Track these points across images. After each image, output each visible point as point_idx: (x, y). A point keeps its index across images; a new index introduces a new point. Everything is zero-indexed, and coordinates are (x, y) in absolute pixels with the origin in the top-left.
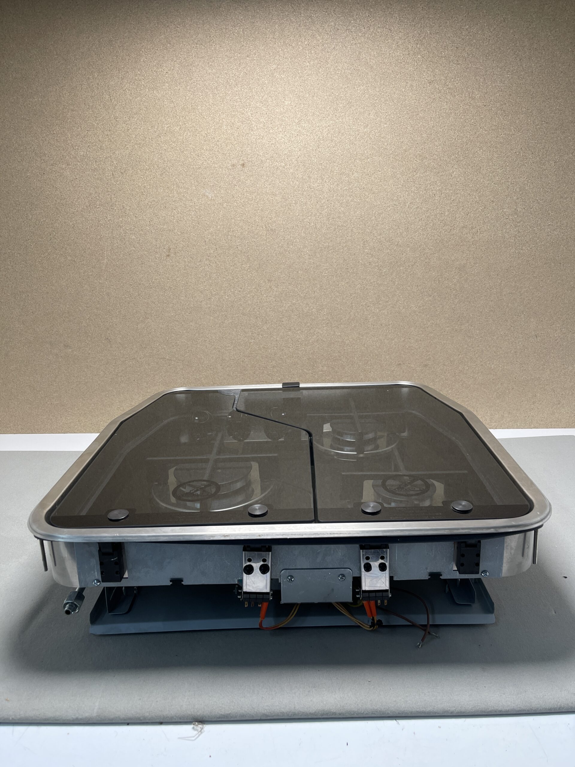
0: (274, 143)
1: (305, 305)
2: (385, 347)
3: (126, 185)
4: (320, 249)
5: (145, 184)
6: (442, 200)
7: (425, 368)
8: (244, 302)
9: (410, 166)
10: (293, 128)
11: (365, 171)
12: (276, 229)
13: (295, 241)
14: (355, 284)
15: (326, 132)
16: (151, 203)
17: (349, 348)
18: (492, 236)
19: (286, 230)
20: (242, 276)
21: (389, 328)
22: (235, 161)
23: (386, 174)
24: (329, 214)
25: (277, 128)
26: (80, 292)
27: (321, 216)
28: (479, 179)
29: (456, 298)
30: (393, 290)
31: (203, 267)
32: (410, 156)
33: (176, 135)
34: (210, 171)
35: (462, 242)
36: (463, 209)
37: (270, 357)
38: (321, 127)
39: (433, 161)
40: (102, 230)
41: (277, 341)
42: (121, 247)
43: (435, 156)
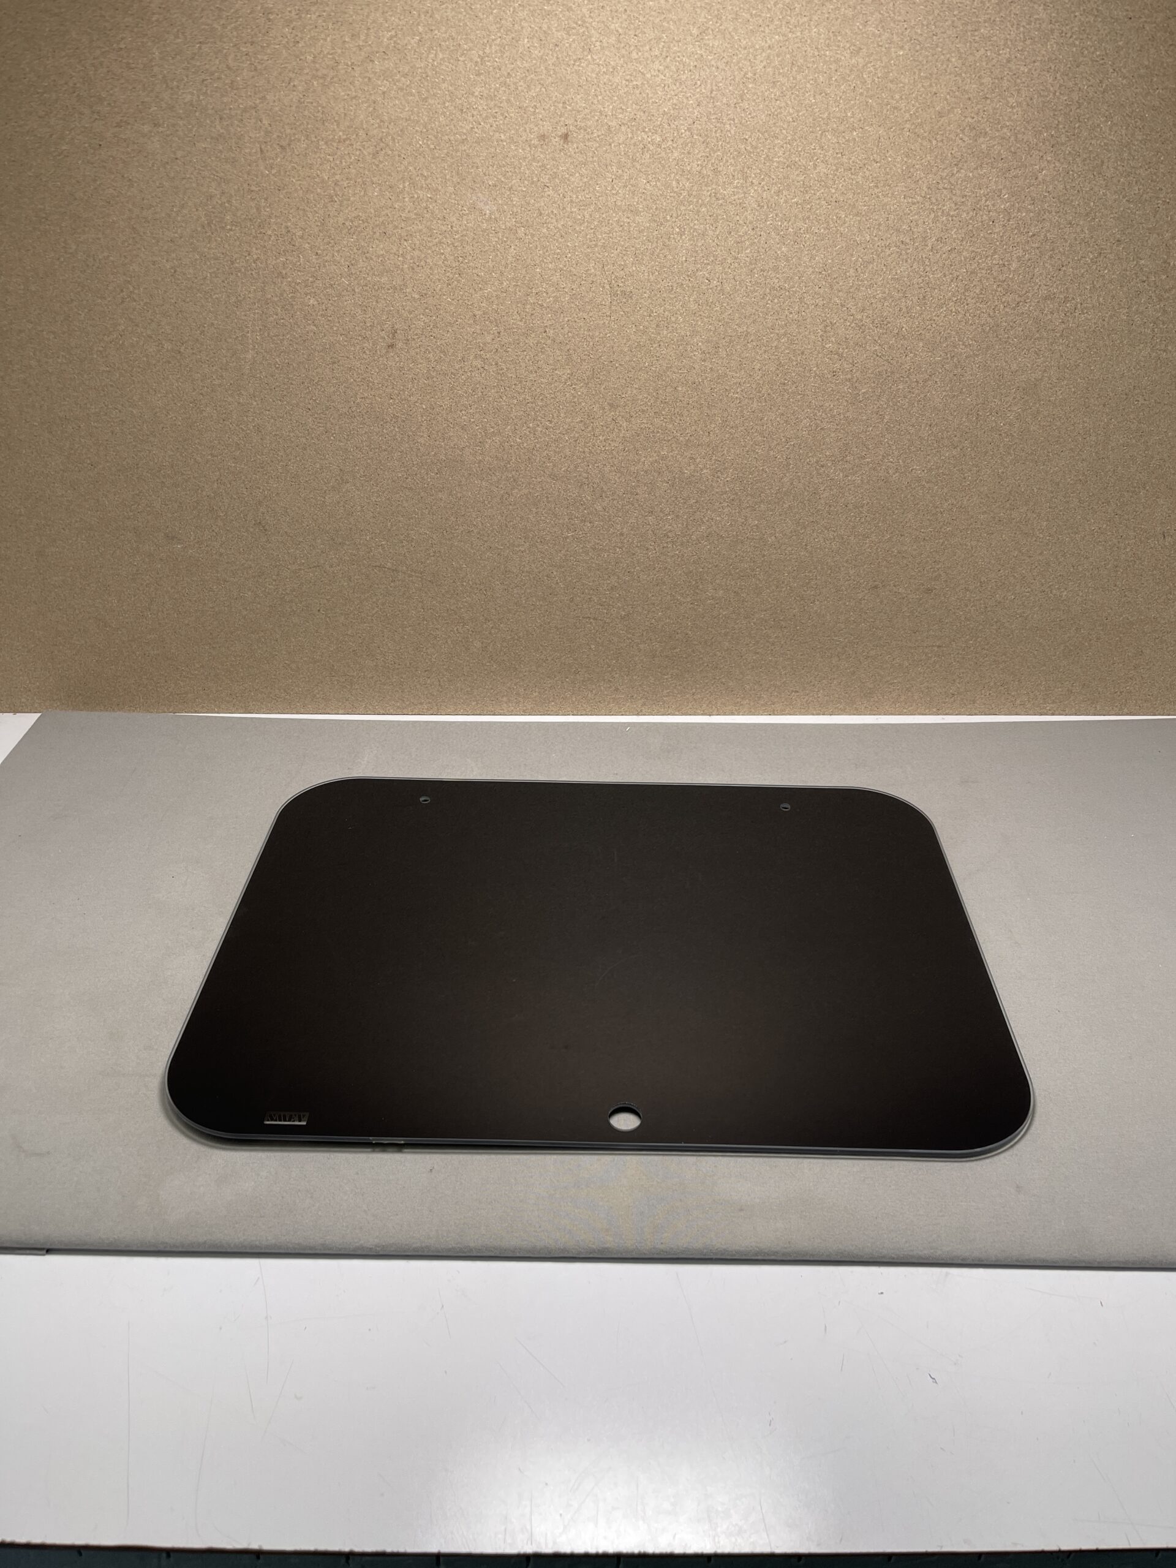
0: (639, 83)
1: (686, 460)
2: (849, 551)
3: (294, 177)
4: (727, 339)
5: (338, 177)
6: (1007, 234)
7: (926, 595)
8: (555, 452)
9: (945, 150)
10: (687, 48)
11: (845, 160)
12: (634, 291)
13: (673, 319)
14: (797, 418)
15: (761, 61)
16: (352, 222)
17: (775, 551)
18: (1106, 319)
19: (656, 295)
20: (552, 396)
21: (861, 512)
22: (547, 127)
23: (890, 169)
24: (754, 261)
25: (648, 48)
26: (195, 422)
27: (736, 265)
28: (1096, 189)
29: (1009, 453)
30: (878, 433)
31: (469, 374)
32: (949, 128)
33: (409, 58)
34: (487, 149)
35: (1038, 331)
36: (1051, 257)
37: (606, 569)
38: (751, 50)
39: (1000, 141)
40: (239, 284)
41: (622, 534)
42: (284, 325)
43: (1005, 130)
